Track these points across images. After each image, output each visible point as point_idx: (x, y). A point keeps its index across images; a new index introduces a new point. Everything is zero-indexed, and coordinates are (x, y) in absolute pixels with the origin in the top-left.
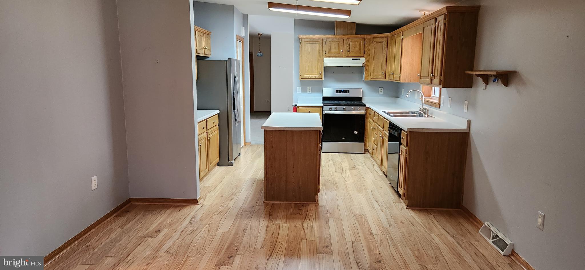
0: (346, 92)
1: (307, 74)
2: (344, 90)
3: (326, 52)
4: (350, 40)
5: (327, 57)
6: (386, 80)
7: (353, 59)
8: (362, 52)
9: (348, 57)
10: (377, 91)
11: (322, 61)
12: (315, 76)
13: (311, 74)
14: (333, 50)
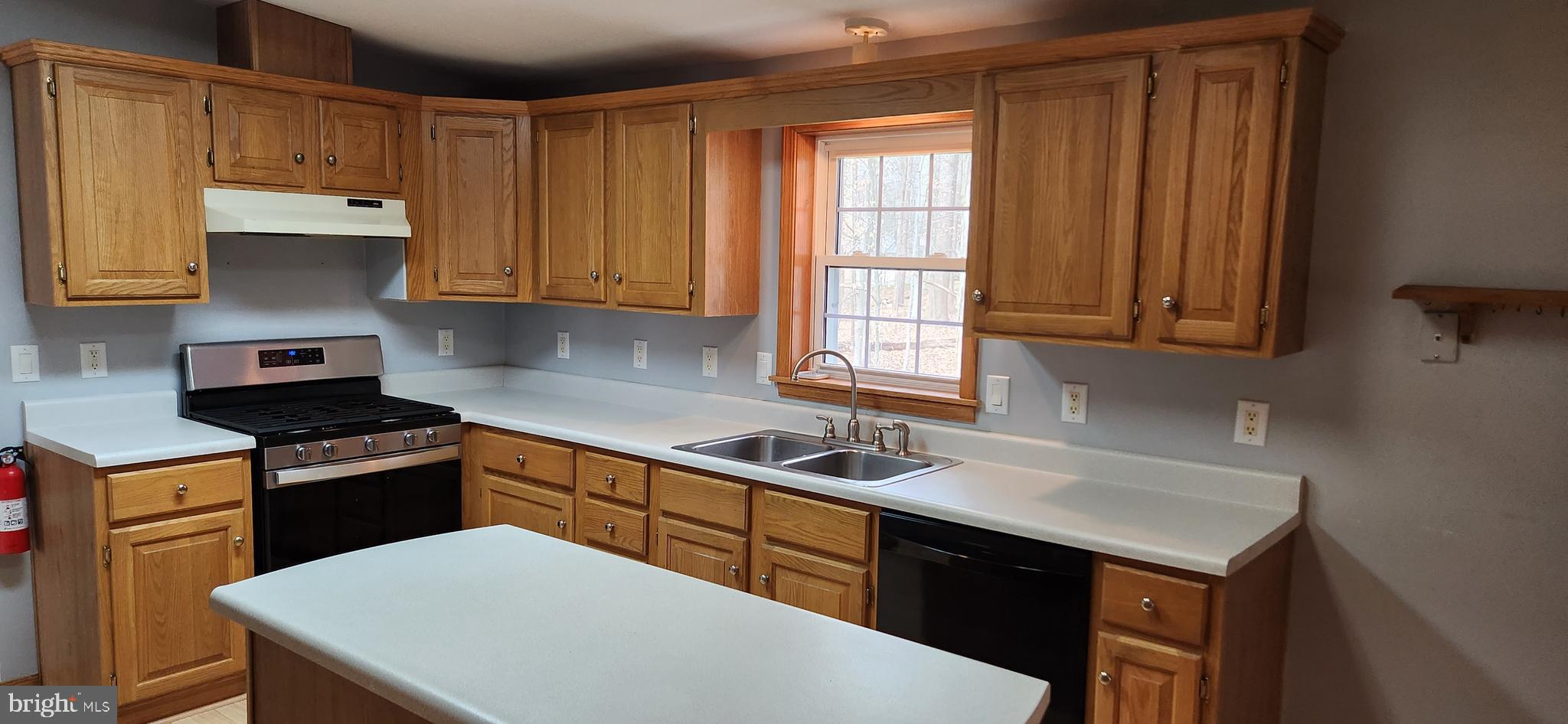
0: (311, 356)
1: (106, 274)
2: (297, 351)
3: (216, 158)
4: (335, 107)
5: (219, 182)
6: (519, 299)
7: (351, 203)
8: (390, 171)
9: (329, 189)
10: (431, 345)
11: (197, 207)
12: (162, 281)
13: (136, 273)
14: (254, 150)
